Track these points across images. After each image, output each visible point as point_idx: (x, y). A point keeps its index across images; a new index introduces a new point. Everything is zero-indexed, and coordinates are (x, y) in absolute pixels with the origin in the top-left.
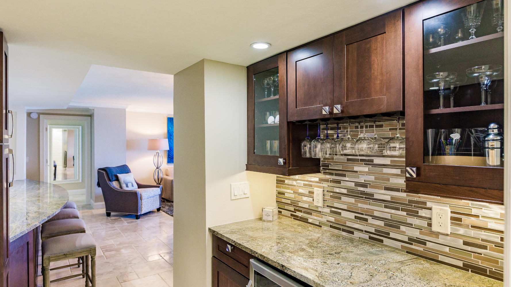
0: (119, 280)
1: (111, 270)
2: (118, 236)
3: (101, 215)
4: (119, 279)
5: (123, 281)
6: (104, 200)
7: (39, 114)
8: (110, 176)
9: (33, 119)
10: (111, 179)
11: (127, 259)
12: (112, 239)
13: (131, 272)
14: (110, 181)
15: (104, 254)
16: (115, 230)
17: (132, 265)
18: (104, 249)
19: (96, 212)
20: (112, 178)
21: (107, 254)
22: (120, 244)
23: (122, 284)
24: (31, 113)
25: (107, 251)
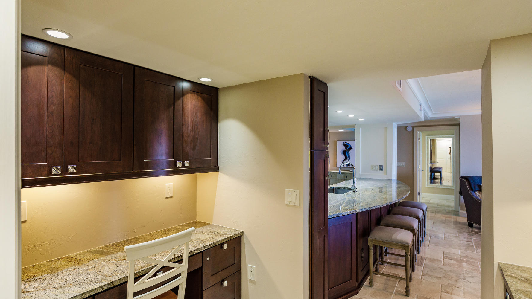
0: (442, 289)
1: (441, 276)
2: (468, 249)
3: (463, 224)
4: (442, 287)
5: (445, 291)
6: (466, 210)
7: (413, 127)
8: (472, 186)
9: (409, 131)
10: (473, 189)
11: (463, 274)
12: (460, 249)
13: (460, 287)
14: (473, 190)
15: (443, 259)
16: (469, 242)
17: (465, 282)
18: (446, 256)
19: (459, 219)
20: (475, 188)
21: (446, 260)
22: (466, 257)
23: (442, 293)
24: (406, 127)
25: (448, 258)
